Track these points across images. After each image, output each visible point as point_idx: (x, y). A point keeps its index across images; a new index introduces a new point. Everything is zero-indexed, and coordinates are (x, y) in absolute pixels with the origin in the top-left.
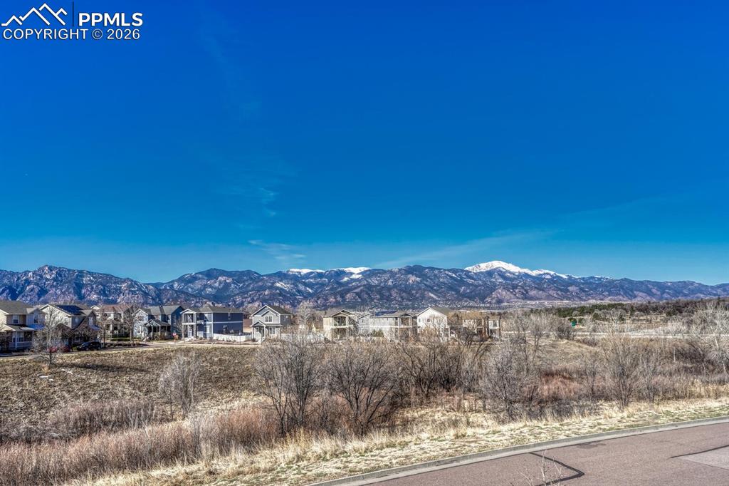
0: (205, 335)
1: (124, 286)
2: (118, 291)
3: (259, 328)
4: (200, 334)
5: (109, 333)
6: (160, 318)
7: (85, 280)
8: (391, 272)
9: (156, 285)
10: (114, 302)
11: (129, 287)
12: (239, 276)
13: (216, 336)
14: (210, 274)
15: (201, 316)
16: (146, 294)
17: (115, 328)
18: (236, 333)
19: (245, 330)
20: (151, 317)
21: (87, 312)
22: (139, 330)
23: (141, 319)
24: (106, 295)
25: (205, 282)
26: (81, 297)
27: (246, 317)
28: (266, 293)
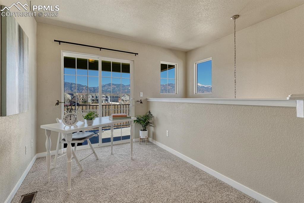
0: (108, 102)
1: (84, 88)
2: (83, 89)
3: (123, 101)
4: (107, 102)
5: (81, 101)
6: (95, 97)
7: (73, 86)
8: (163, 85)
9: (94, 88)
10: (82, 92)
11: (86, 88)
12: (118, 86)
13: (111, 103)
14: (109, 85)
15: (107, 97)
16: (91, 90)
17: (83, 100)
18: (116, 102)
19: (119, 101)
20: (93, 97)
21: (75, 95)
22: (90, 101)
23: (90, 97)
24: (79, 90)
25: (108, 87)
26: (72, 91)
27: (119, 97)
28: (126, 90)
